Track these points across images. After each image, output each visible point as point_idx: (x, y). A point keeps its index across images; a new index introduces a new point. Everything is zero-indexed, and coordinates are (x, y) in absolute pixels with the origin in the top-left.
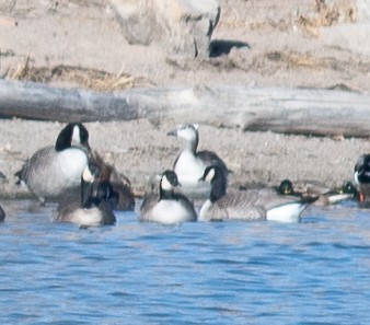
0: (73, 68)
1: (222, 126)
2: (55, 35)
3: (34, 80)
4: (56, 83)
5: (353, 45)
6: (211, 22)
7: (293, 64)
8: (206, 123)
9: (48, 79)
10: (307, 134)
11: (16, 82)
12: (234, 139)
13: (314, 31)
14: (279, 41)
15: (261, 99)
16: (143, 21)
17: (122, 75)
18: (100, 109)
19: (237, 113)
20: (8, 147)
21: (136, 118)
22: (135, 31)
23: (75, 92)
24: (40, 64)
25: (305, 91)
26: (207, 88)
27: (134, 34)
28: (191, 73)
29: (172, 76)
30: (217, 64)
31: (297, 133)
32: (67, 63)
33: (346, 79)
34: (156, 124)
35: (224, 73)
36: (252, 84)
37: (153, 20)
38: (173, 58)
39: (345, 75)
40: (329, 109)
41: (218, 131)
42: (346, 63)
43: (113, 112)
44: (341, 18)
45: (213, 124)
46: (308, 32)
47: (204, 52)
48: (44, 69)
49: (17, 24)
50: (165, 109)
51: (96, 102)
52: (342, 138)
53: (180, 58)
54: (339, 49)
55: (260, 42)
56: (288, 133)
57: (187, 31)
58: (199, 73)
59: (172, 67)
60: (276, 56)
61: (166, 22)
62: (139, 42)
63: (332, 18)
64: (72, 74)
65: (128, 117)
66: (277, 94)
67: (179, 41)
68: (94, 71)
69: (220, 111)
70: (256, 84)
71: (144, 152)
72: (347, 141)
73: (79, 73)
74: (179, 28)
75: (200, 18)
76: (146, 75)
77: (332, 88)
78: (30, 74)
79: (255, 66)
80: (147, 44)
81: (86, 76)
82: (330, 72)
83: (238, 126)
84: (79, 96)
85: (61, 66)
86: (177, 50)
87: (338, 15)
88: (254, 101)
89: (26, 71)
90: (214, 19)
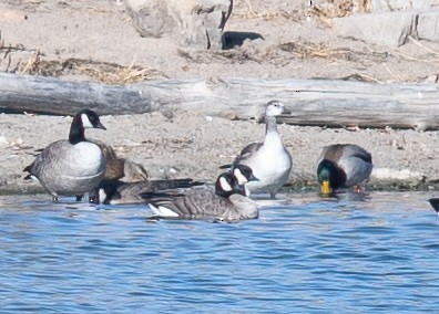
0: (84, 61)
1: (237, 119)
2: (65, 28)
3: (44, 74)
4: (67, 77)
5: (367, 35)
6: (223, 14)
7: (307, 55)
8: (219, 115)
9: (59, 73)
10: (322, 125)
11: (27, 76)
12: (249, 131)
13: (328, 21)
14: (292, 32)
15: (276, 90)
16: (154, 13)
17: (134, 67)
18: (112, 102)
19: (251, 105)
20: (20, 141)
21: (149, 111)
22: (146, 23)
23: (87, 85)
24: (51, 57)
25: (319, 82)
26: (220, 80)
27: (145, 27)
28: (204, 65)
29: (185, 69)
30: (230, 57)
31: (313, 124)
32: (78, 56)
33: (360, 69)
34: (169, 116)
35: (237, 65)
36: (267, 75)
37: (164, 11)
38: (185, 50)
39: (360, 66)
40: (344, 100)
41: (232, 124)
42: (360, 54)
43: (126, 106)
44: (355, 9)
45: (226, 117)
46: (322, 23)
47: (217, 44)
48: (54, 63)
49: (26, 18)
50: (178, 101)
51: (108, 95)
52: (357, 128)
53: (191, 50)
54: (354, 39)
55: (274, 33)
56: (302, 125)
57: (199, 22)
58: (212, 65)
59: (184, 59)
60: (290, 47)
61: (178, 14)
62: (151, 35)
63: (346, 9)
64: (83, 67)
65: (141, 110)
66: (292, 85)
67: (191, 33)
68: (105, 63)
69: (234, 103)
70: (270, 76)
71: (157, 145)
72: (363, 131)
73: (90, 66)
74: (190, 20)
75: (212, 10)
76: (157, 67)
77: (346, 79)
78: (41, 68)
79: (268, 57)
80: (158, 37)
81: (97, 69)
82: (344, 62)
83: (253, 118)
84: (90, 89)
85: (72, 59)
86: (189, 42)
87: (352, 5)
88: (269, 93)
89: (36, 64)
90: (227, 10)
